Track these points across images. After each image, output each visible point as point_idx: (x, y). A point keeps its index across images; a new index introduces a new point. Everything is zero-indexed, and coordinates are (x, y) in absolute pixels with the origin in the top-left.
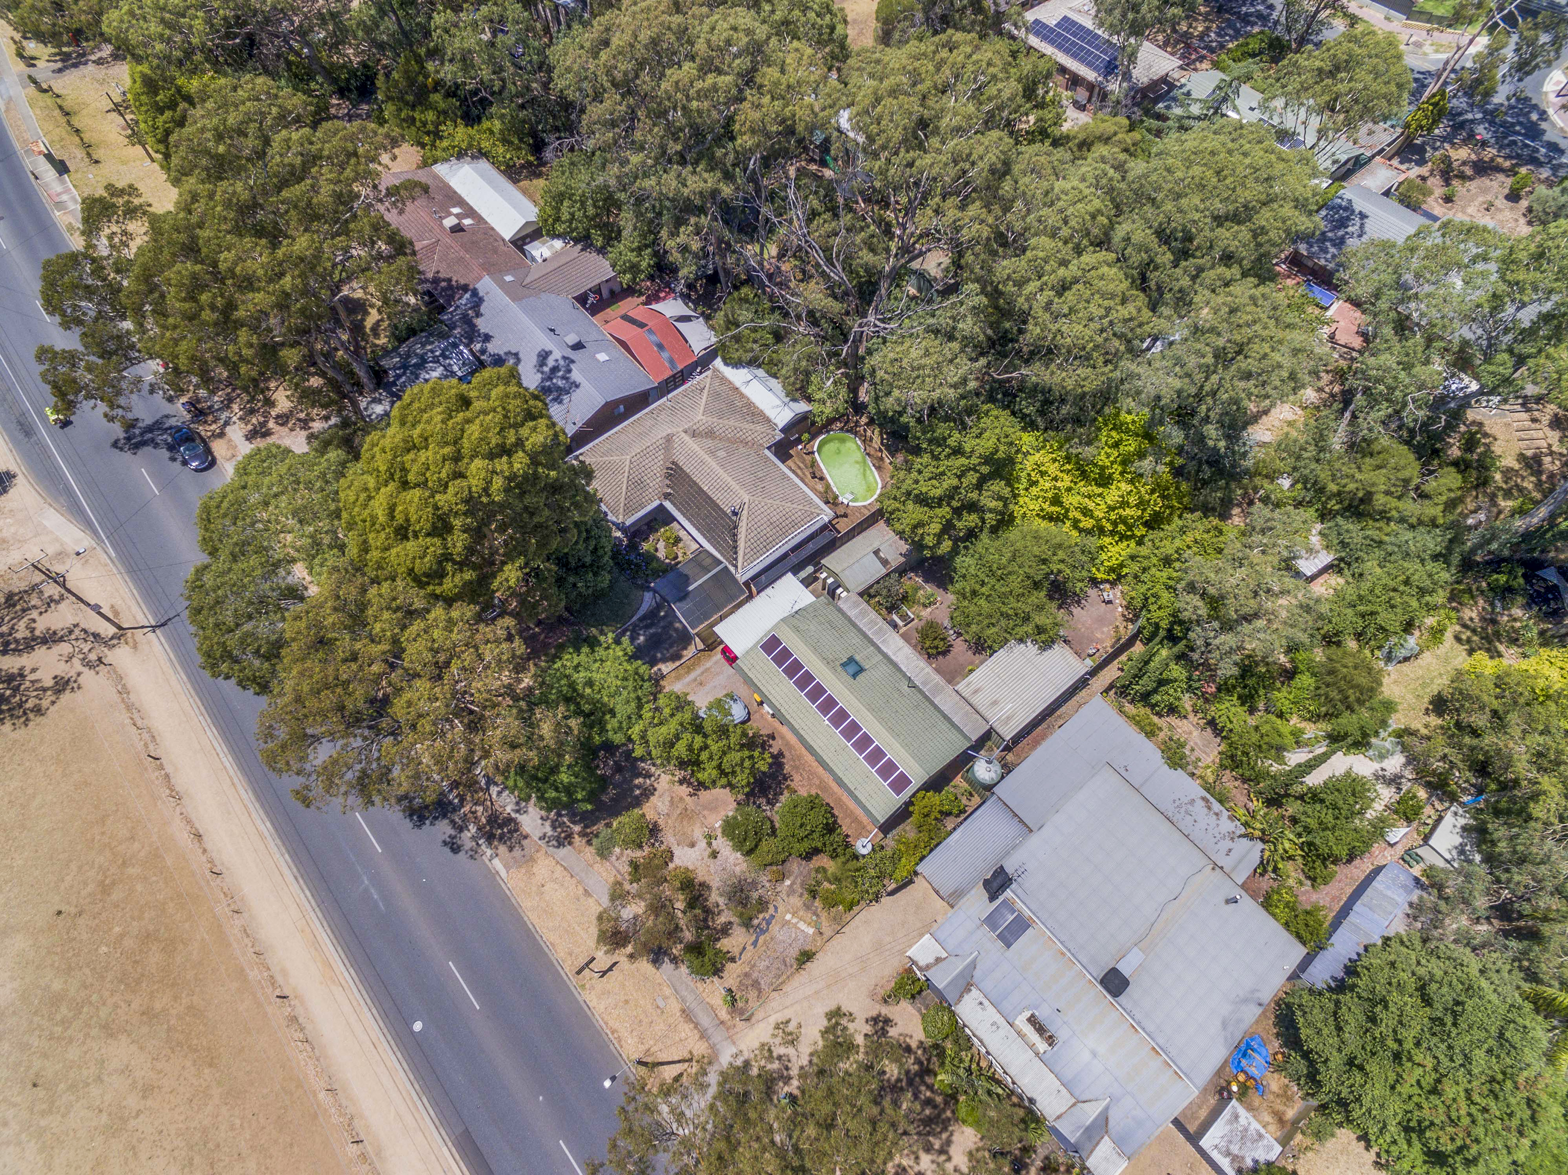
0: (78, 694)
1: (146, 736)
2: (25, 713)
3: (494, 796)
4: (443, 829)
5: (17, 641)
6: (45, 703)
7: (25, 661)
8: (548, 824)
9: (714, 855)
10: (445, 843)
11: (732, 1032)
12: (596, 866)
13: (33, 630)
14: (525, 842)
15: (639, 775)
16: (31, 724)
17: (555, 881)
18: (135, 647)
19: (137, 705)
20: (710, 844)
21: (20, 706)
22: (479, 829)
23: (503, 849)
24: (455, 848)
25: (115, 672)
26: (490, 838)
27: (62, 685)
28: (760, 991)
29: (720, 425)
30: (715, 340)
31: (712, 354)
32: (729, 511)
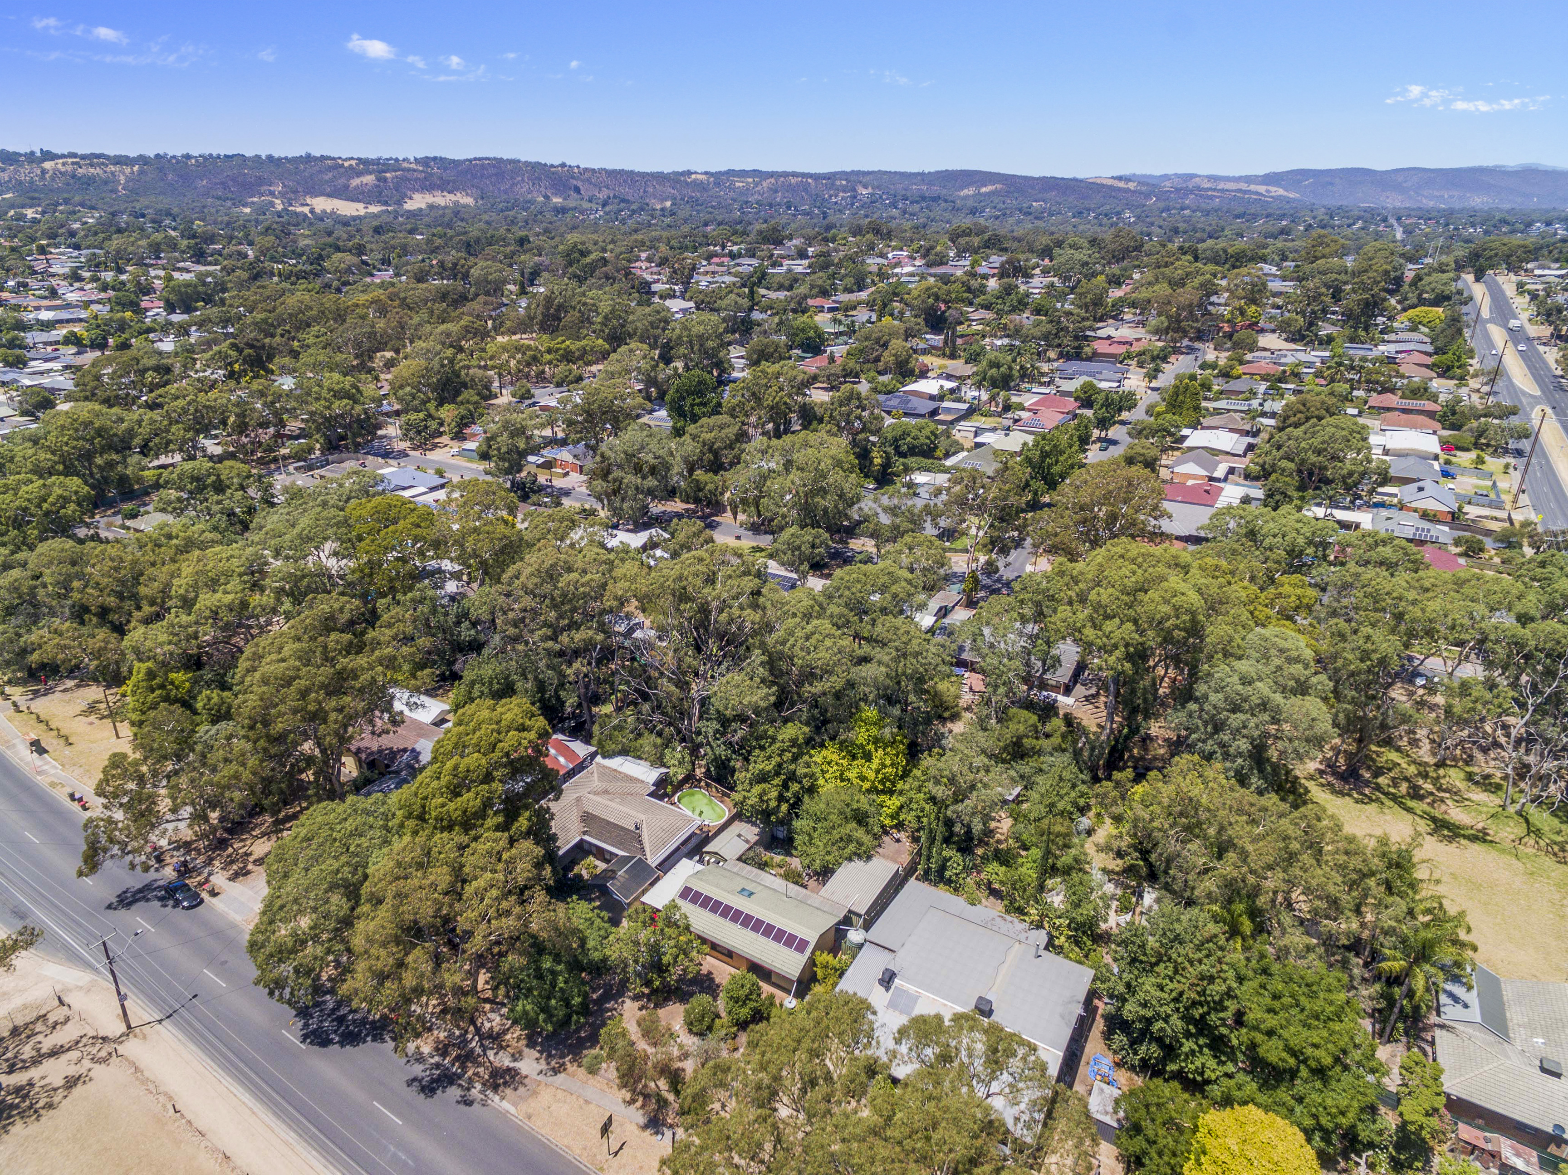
0: (89, 1085)
1: (162, 1099)
2: (36, 1112)
3: (492, 1058)
4: (454, 1092)
5: (24, 1061)
6: (56, 1100)
7: (34, 1073)
8: (543, 1061)
9: (681, 1047)
10: (458, 1102)
12: (590, 1082)
13: (38, 1050)
14: (526, 1081)
15: (608, 1011)
16: (43, 1119)
17: (559, 1101)
18: (145, 1037)
19: (152, 1078)
20: (675, 1042)
21: (31, 1107)
22: (484, 1084)
23: (508, 1091)
24: (467, 1102)
25: (127, 1060)
26: (495, 1088)
27: (71, 1083)
29: (611, 787)
30: (593, 749)
31: (593, 756)
32: (633, 828)
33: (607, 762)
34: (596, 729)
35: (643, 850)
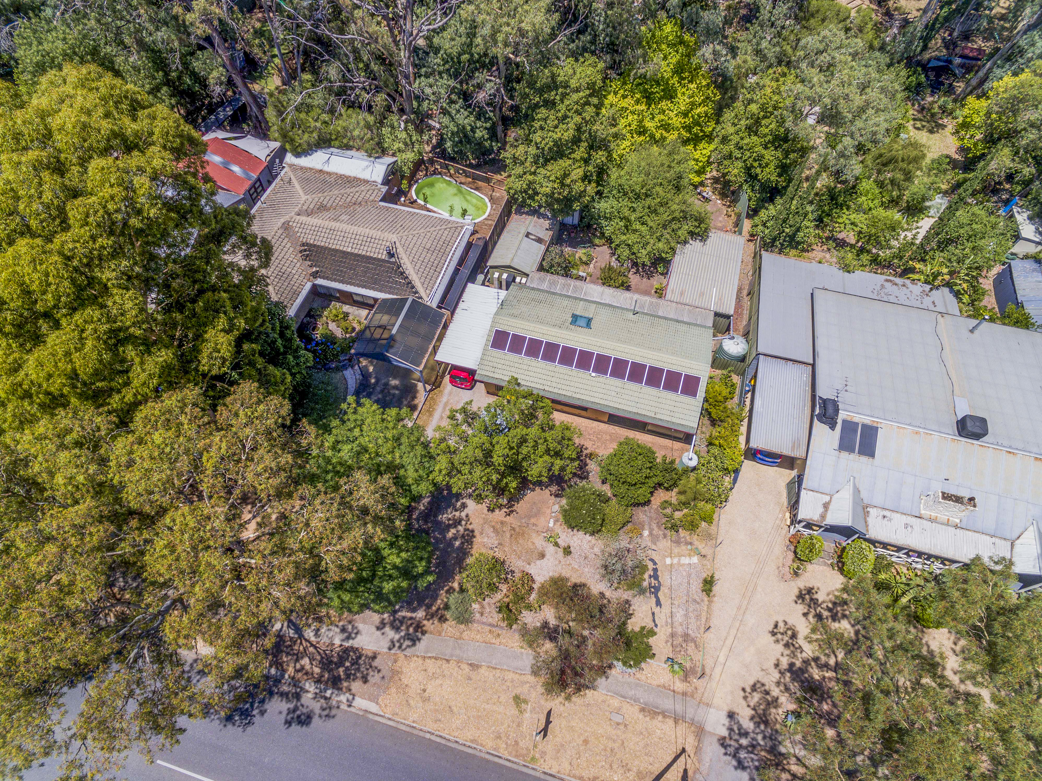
4: (277, 709)
8: (387, 629)
9: (567, 551)
10: (289, 723)
11: (698, 696)
12: (465, 635)
14: (377, 663)
15: (449, 527)
17: (434, 677)
20: (556, 544)
22: (318, 682)
28: (694, 641)
29: (327, 198)
30: (276, 145)
31: (280, 154)
32: (384, 256)
33: (304, 161)
34: (270, 113)
35: (410, 285)
